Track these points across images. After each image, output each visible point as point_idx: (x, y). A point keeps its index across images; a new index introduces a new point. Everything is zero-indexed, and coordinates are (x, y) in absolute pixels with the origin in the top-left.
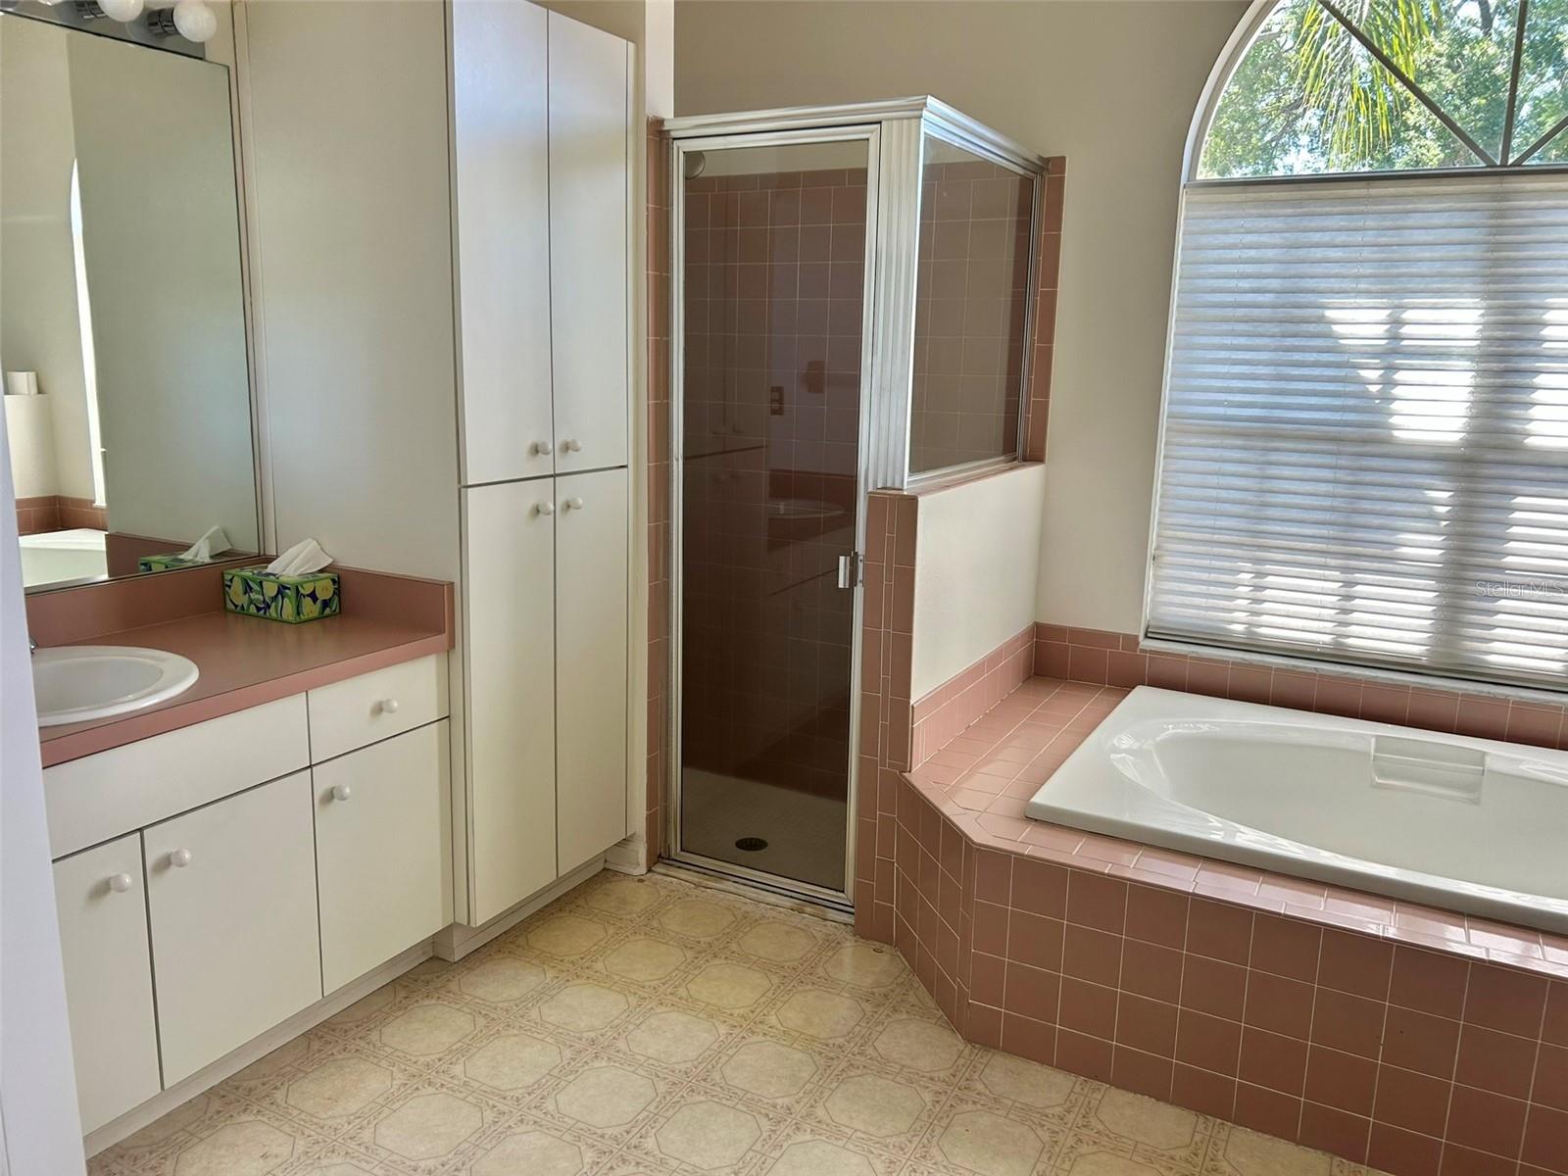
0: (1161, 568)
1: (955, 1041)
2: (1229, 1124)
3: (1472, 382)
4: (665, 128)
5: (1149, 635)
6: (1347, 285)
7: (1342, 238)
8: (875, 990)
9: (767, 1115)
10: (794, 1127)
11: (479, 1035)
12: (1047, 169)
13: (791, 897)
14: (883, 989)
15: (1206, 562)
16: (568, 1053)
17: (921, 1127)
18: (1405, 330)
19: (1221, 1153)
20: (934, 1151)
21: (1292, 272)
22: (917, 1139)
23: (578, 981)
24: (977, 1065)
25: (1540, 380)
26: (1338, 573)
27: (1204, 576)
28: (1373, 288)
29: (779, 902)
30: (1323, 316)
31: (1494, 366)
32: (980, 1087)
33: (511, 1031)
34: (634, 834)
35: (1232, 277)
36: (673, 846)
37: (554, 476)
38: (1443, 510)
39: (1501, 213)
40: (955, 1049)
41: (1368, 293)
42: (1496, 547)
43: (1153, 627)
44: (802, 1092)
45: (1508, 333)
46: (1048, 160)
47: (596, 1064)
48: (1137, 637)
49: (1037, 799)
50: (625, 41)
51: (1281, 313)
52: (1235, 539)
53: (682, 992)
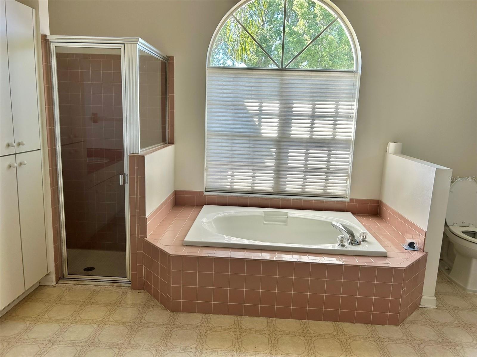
0: (208, 172)
1: (168, 313)
2: (243, 316)
3: (278, 122)
4: (47, 38)
5: (206, 191)
6: (249, 96)
7: (247, 84)
8: (141, 304)
9: (116, 347)
10: (125, 348)
11: (6, 348)
12: (169, 60)
13: (109, 282)
14: (144, 303)
15: (219, 170)
16: (42, 346)
17: (164, 338)
18: (263, 108)
19: (242, 324)
20: (169, 344)
21: (236, 92)
22: (163, 342)
23: (39, 323)
24: (176, 317)
25: (293, 121)
26: (251, 171)
27: (219, 174)
28: (255, 97)
29: (105, 284)
30: (244, 104)
31: (283, 118)
32: (178, 323)
33: (18, 344)
34: (50, 272)
35: (221, 93)
36: (65, 273)
37: (15, 154)
38: (274, 153)
39: (282, 80)
40: (168, 315)
41: (254, 99)
42: (286, 162)
43: (207, 189)
44: (125, 338)
45: (285, 110)
46: (169, 57)
47: (53, 347)
48: (203, 191)
49: (186, 239)
50: (32, 8)
51: (234, 103)
52: (226, 163)
53: (78, 318)
